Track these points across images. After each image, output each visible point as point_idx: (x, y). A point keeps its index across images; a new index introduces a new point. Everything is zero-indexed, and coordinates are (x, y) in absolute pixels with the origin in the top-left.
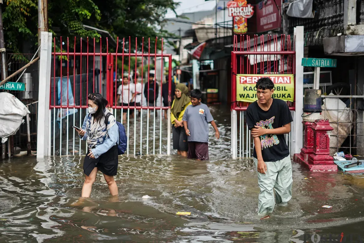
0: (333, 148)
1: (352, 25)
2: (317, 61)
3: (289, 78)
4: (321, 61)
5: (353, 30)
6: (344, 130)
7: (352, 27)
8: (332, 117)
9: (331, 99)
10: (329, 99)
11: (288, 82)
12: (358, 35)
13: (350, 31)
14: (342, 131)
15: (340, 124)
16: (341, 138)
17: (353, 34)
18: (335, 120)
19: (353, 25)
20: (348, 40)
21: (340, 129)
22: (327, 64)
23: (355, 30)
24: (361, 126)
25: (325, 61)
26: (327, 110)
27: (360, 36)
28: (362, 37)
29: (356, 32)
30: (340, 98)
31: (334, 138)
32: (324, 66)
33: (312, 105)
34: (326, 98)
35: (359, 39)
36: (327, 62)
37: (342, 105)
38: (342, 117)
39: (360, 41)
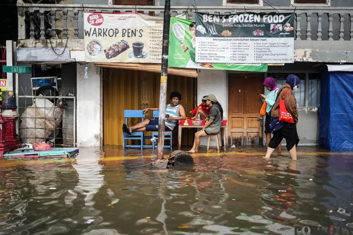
0: (42, 138)
1: (21, 40)
2: (15, 68)
3: (4, 82)
4: (18, 69)
5: (23, 43)
6: (52, 124)
7: (22, 41)
8: (41, 114)
9: (40, 99)
10: (39, 99)
11: (4, 85)
12: (28, 47)
13: (21, 44)
14: (50, 125)
15: (48, 119)
16: (49, 130)
17: (23, 46)
18: (44, 116)
19: (23, 40)
20: (19, 52)
21: (48, 123)
22: (24, 71)
23: (24, 43)
24: (66, 121)
25: (21, 68)
26: (37, 108)
27: (29, 49)
28: (30, 49)
29: (25, 45)
30: (48, 99)
31: (43, 130)
32: (21, 72)
33: (5, 103)
34: (36, 98)
35: (28, 51)
36: (23, 69)
37: (50, 104)
38: (50, 114)
39: (28, 53)
